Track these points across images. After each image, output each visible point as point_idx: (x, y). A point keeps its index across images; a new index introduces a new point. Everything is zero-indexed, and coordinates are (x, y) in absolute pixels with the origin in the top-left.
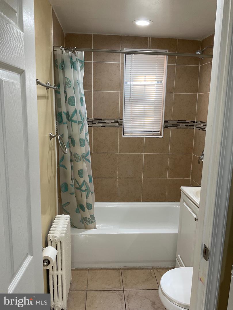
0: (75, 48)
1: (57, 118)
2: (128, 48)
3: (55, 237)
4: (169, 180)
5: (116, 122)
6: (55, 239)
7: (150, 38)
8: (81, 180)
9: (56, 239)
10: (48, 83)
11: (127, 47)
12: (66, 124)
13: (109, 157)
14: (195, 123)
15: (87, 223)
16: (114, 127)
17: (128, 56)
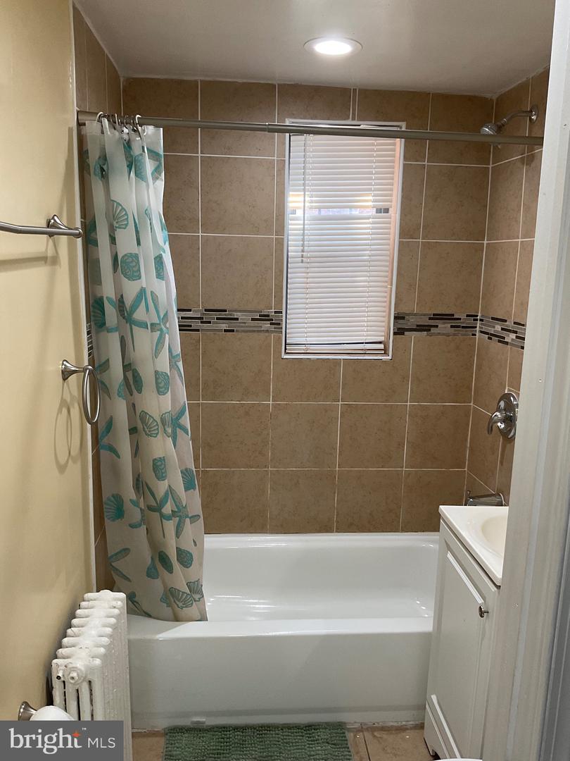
0: (138, 116)
1: (92, 314)
2: (295, 118)
3: (74, 669)
4: (409, 474)
5: (265, 317)
6: (71, 675)
7: (355, 90)
8: (161, 488)
9: (74, 674)
10: (53, 218)
11: (293, 114)
12: (116, 331)
13: (247, 413)
14: (477, 320)
15: (180, 604)
16: (258, 331)
17: (297, 140)
